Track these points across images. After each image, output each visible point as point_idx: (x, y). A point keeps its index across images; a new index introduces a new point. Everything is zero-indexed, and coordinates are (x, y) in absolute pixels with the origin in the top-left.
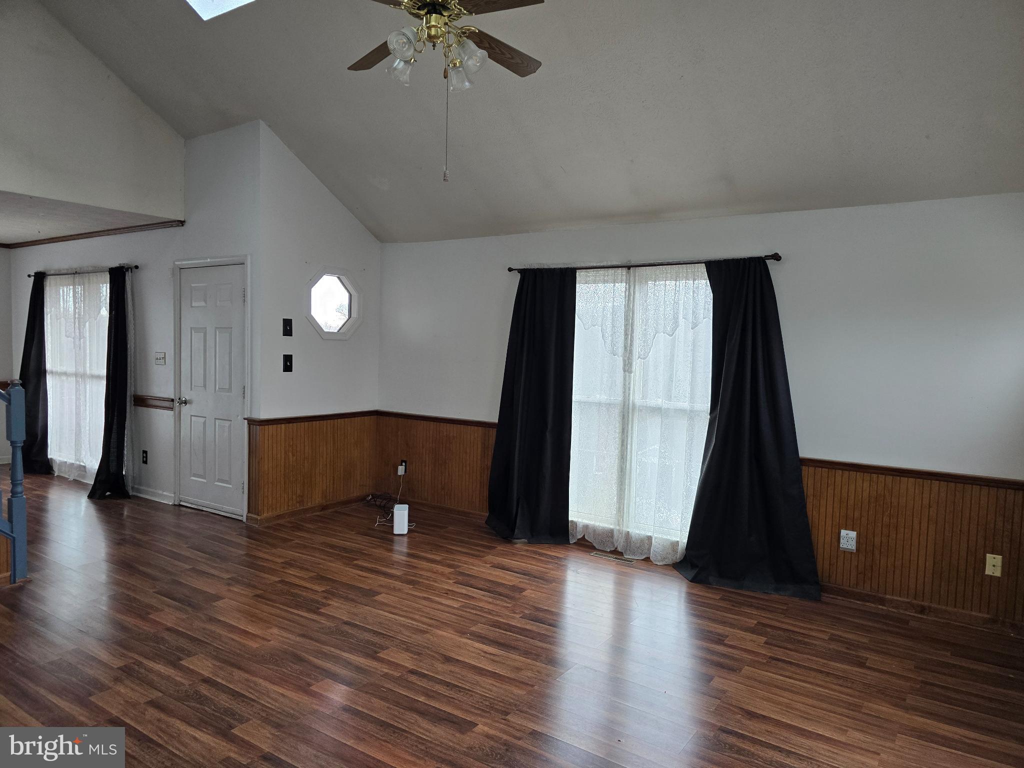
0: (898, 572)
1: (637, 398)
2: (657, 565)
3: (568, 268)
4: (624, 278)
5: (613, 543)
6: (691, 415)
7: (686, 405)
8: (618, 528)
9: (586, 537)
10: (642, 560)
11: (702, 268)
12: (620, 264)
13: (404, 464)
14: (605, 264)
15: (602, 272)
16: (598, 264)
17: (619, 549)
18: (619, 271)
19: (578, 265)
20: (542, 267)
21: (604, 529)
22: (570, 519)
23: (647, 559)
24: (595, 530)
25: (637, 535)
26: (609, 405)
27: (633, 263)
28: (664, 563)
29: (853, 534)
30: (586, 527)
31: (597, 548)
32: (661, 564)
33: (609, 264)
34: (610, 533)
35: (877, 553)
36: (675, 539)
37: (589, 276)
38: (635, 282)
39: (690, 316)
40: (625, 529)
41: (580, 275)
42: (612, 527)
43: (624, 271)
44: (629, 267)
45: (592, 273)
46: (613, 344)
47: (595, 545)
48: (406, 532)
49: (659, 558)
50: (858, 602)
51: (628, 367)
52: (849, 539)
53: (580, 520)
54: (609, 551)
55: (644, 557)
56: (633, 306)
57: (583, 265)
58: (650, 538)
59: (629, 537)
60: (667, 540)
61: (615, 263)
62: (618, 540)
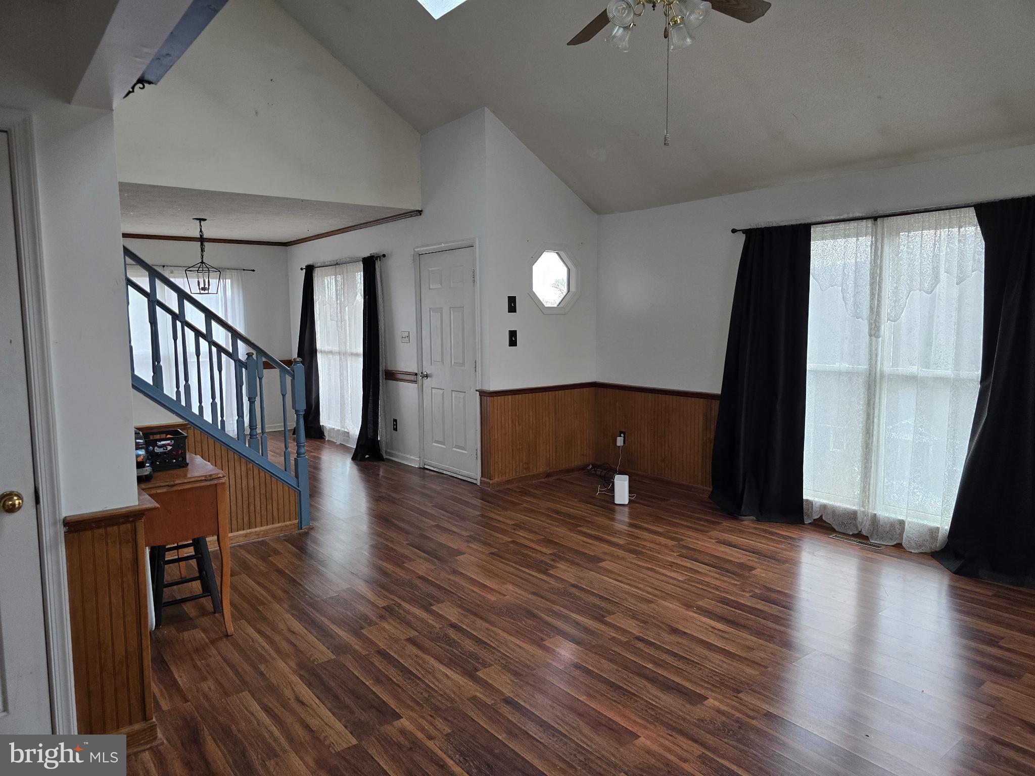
1: (886, 366)
2: (911, 552)
3: (800, 224)
4: (870, 230)
5: (856, 526)
6: (955, 384)
7: (948, 373)
8: (862, 509)
9: (824, 518)
10: (893, 546)
11: (972, 214)
12: (864, 215)
13: (622, 435)
14: (845, 216)
16: (838, 218)
17: (864, 533)
18: (864, 223)
19: (814, 221)
20: (771, 225)
21: (845, 509)
22: (805, 497)
23: (899, 546)
24: (834, 512)
25: (886, 519)
26: (850, 374)
27: (881, 213)
28: (920, 551)
30: (824, 507)
31: (836, 530)
32: (916, 551)
33: (851, 216)
34: (853, 515)
36: (932, 524)
37: (826, 232)
38: (883, 234)
39: (955, 271)
40: (871, 511)
41: (815, 231)
42: (854, 508)
43: (870, 223)
44: (875, 218)
45: (829, 228)
46: (856, 305)
47: (834, 526)
48: (627, 502)
49: (914, 545)
51: (874, 331)
53: (816, 499)
54: (851, 533)
55: (895, 543)
56: (881, 261)
57: (819, 219)
58: (902, 523)
59: (874, 519)
60: (924, 525)
61: (857, 215)
62: (862, 523)
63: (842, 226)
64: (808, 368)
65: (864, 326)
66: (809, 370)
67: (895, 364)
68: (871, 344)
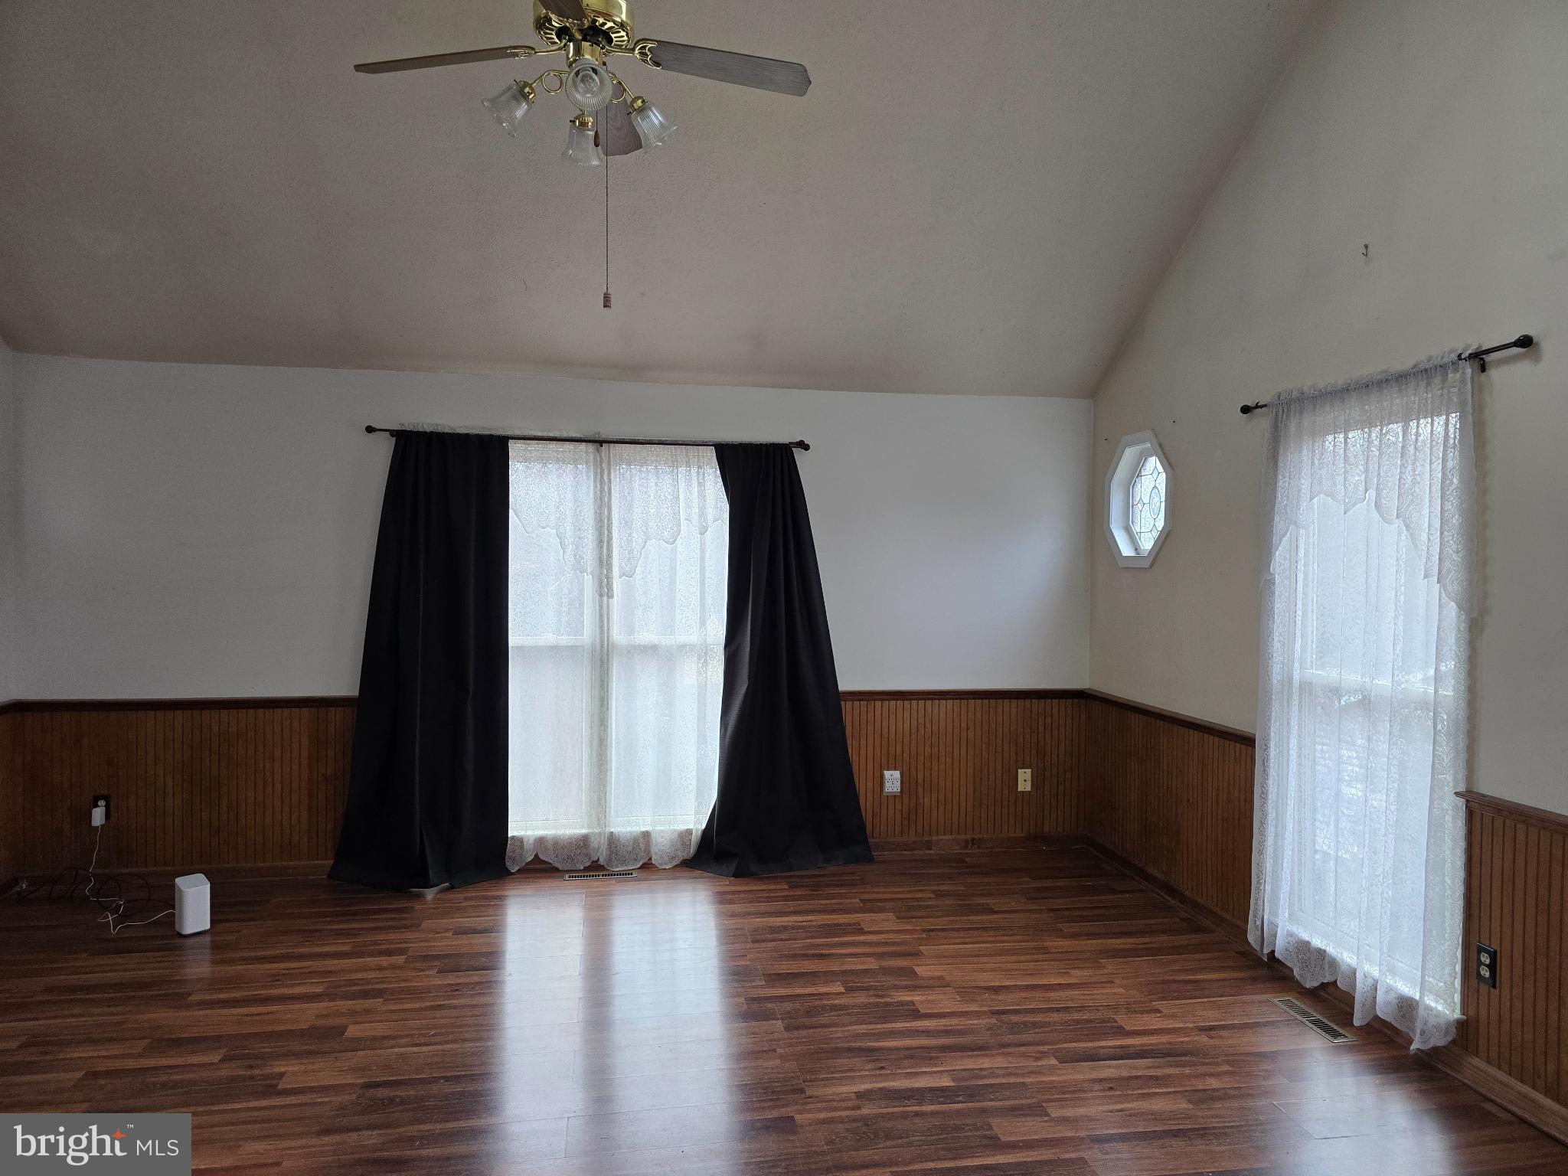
0: (941, 807)
1: (618, 636)
2: (664, 868)
3: (492, 436)
4: (591, 457)
5: (588, 855)
6: (702, 652)
8: (597, 830)
9: (541, 857)
10: (639, 868)
11: (711, 454)
12: (582, 436)
13: (102, 803)
14: (557, 434)
15: (552, 445)
16: (545, 434)
17: (602, 862)
18: (583, 446)
19: (510, 433)
20: (440, 430)
21: (571, 837)
22: (512, 832)
23: (647, 866)
24: (557, 844)
25: (627, 835)
26: (573, 650)
27: (604, 437)
28: (674, 863)
29: (897, 774)
30: (541, 841)
31: (561, 868)
32: (670, 865)
33: (565, 435)
34: (584, 841)
35: (920, 789)
36: (683, 827)
37: (530, 451)
38: (609, 464)
39: (695, 518)
40: (608, 830)
41: (515, 449)
42: (584, 831)
43: (591, 447)
44: (601, 442)
45: (534, 446)
46: (578, 557)
47: (557, 865)
48: (208, 927)
49: (667, 858)
50: (906, 853)
51: (604, 588)
52: (893, 780)
53: (529, 833)
54: (582, 868)
55: (641, 863)
56: (610, 499)
57: (517, 433)
58: (646, 835)
59: (612, 840)
60: (675, 831)
61: (573, 435)
62: (599, 848)
63: (553, 446)
64: (510, 644)
65: (589, 583)
66: (512, 647)
67: (631, 631)
68: (601, 606)
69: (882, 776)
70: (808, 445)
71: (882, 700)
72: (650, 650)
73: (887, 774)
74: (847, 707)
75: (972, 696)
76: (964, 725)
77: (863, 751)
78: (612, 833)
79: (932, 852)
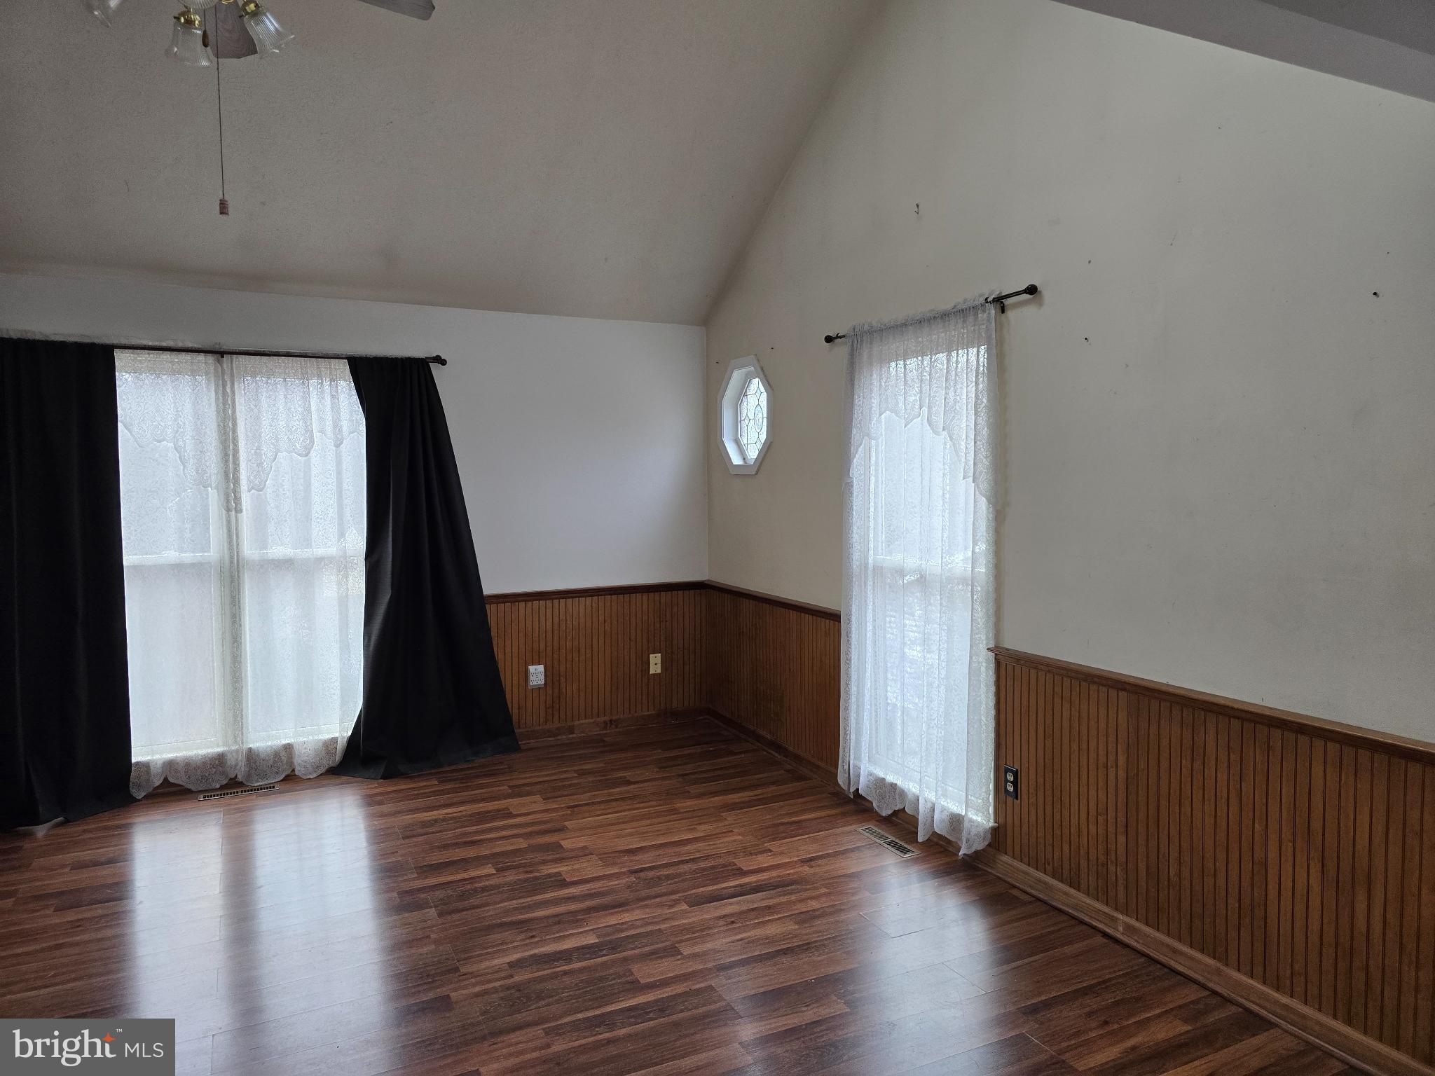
0: (582, 694)
1: (249, 550)
2: (310, 779)
3: (93, 345)
4: (212, 369)
5: (224, 773)
8: (234, 748)
9: (171, 780)
10: (282, 781)
11: (344, 368)
12: (200, 346)
14: (171, 343)
16: (157, 344)
17: (240, 778)
18: (201, 357)
19: (115, 342)
21: (204, 757)
22: (137, 756)
23: (291, 777)
24: (189, 766)
25: (269, 749)
27: (225, 348)
28: (319, 772)
29: (541, 668)
30: (170, 764)
31: (193, 789)
32: (315, 775)
33: (180, 345)
34: (220, 760)
35: (563, 680)
36: (327, 736)
37: (140, 361)
38: (232, 376)
40: (246, 746)
41: (122, 359)
42: (220, 750)
43: (210, 359)
44: (219, 354)
45: (144, 356)
46: (201, 470)
47: (190, 786)
49: (310, 768)
50: (551, 739)
51: (231, 503)
52: (537, 674)
53: (157, 757)
54: (218, 786)
55: (283, 776)
56: (234, 412)
57: (123, 341)
58: (288, 748)
59: (251, 756)
60: (319, 740)
61: (189, 345)
62: (236, 765)
63: (166, 356)
64: (125, 563)
65: (214, 498)
66: (128, 567)
67: (263, 545)
68: (229, 522)
69: (527, 671)
70: (446, 361)
71: (525, 601)
72: (286, 564)
73: (532, 669)
74: (491, 610)
75: (608, 592)
76: (601, 618)
77: (508, 650)
78: (250, 749)
79: (574, 735)
